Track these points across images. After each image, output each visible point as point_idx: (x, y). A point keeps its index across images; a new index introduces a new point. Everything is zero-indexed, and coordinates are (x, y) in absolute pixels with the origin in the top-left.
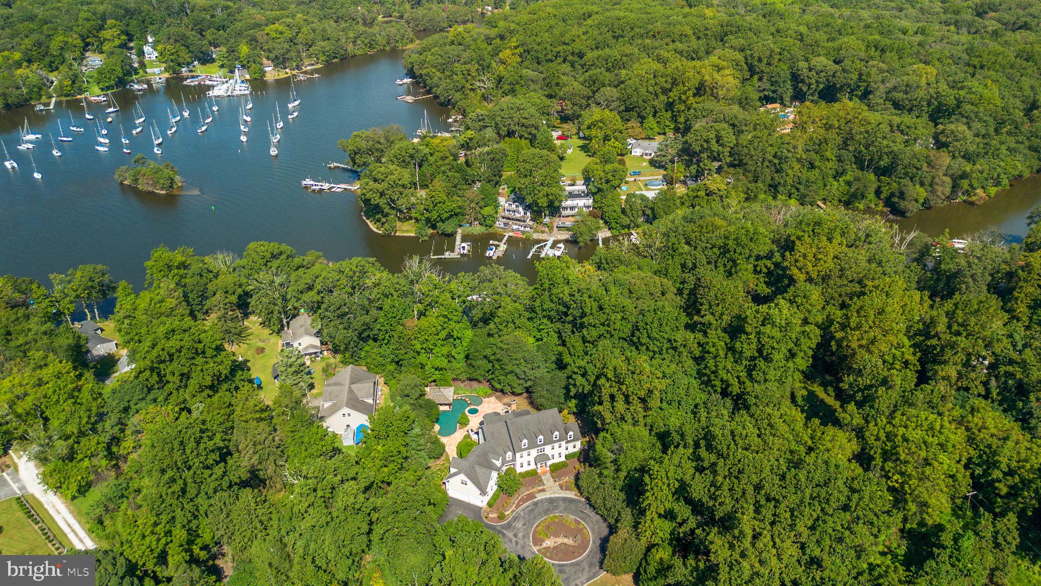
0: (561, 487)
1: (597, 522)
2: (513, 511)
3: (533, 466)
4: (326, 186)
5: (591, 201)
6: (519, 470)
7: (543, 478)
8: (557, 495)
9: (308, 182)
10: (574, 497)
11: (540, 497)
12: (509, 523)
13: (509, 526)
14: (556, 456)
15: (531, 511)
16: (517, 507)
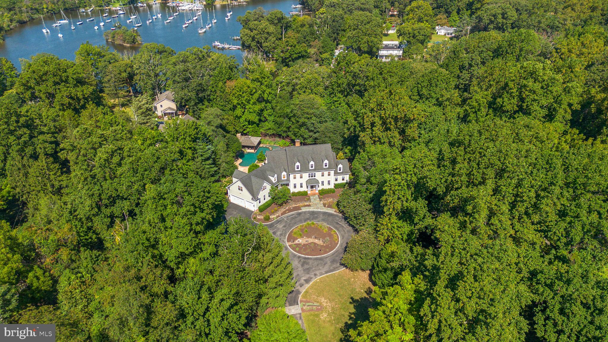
0: (324, 205)
1: (348, 231)
2: (279, 216)
3: (304, 189)
4: (227, 46)
5: (401, 52)
6: (292, 189)
7: (311, 197)
8: (319, 210)
9: (217, 43)
10: (333, 212)
11: (304, 209)
12: (272, 224)
13: (271, 226)
14: (326, 183)
15: (293, 218)
16: (282, 214)
